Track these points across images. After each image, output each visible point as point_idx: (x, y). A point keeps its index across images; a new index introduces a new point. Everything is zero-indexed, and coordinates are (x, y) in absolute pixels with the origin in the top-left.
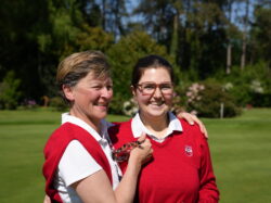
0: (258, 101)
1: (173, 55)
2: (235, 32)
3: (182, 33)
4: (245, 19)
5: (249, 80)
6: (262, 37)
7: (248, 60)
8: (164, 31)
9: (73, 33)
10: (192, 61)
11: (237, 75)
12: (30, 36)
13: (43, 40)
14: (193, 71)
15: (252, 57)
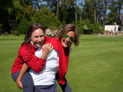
0: (86, 32)
1: (57, 16)
2: (78, 8)
3: (60, 9)
4: (81, 4)
5: (83, 25)
6: (87, 10)
7: (82, 18)
8: (54, 7)
9: (21, 8)
10: (64, 18)
11: (79, 23)
12: (4, 8)
13: (10, 10)
14: (64, 22)
15: (84, 17)
